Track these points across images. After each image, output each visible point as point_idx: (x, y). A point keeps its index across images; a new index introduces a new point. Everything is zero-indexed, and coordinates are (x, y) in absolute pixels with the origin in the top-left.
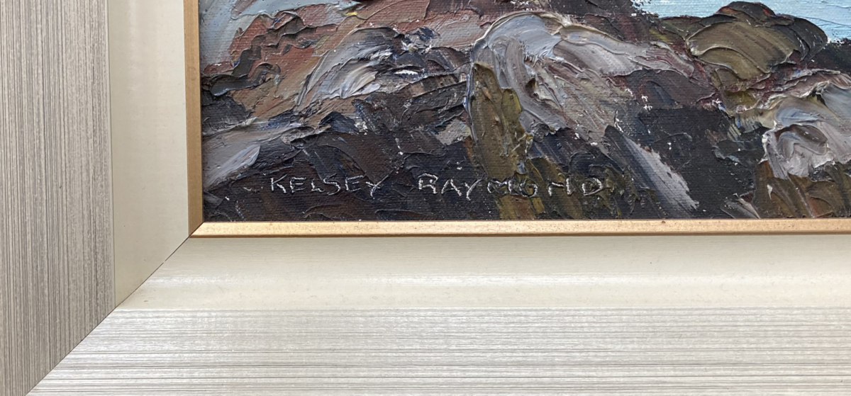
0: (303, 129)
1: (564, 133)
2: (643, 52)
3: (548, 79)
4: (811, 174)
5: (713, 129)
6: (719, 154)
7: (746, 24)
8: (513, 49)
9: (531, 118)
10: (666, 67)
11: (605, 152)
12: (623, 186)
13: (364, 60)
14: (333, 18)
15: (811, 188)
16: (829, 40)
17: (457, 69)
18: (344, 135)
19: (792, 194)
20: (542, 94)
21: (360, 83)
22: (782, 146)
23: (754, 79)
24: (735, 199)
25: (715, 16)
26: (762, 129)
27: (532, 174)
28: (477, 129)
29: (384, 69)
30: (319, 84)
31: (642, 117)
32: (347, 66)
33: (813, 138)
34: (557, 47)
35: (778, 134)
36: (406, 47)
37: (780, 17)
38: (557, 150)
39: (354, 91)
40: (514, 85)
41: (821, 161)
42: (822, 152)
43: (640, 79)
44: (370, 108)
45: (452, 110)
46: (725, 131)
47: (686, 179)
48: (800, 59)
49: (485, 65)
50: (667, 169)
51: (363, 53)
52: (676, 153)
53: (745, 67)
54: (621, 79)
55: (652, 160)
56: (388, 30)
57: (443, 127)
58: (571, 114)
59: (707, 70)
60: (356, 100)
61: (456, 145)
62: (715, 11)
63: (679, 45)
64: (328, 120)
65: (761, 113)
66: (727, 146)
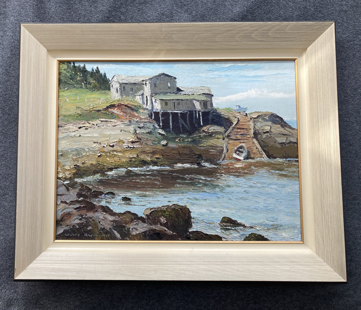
0: (70, 227)
1: (104, 228)
2: (114, 217)
3: (102, 221)
4: (136, 234)
5: (124, 228)
6: (124, 231)
7: (128, 214)
8: (97, 217)
9: (100, 226)
10: (117, 220)
11: (109, 231)
12: (112, 235)
13: (78, 218)
14: (74, 213)
15: (136, 236)
16: (139, 216)
17: (90, 219)
18: (75, 228)
19: (134, 237)
20: (101, 223)
21: (77, 221)
22: (132, 230)
23: (129, 221)
24: (126, 238)
25: (124, 213)
26: (130, 228)
27: (100, 234)
28: (92, 228)
29: (80, 219)
30: (72, 221)
31: (114, 226)
32: (76, 219)
33: (137, 229)
34: (103, 217)
35: (132, 229)
36: (83, 216)
37: (132, 213)
38: (103, 230)
39: (76, 222)
40: (97, 222)
41: (137, 233)
42: (138, 231)
43: (114, 221)
44: (78, 225)
45: (89, 225)
46: (125, 228)
47: (120, 235)
48: (135, 219)
49: (94, 219)
50: (117, 233)
51: (78, 217)
52: (118, 231)
53: (128, 220)
54: (112, 221)
55: (115, 232)
56: (81, 214)
57: (88, 227)
58: (105, 226)
59: (123, 220)
60: (77, 224)
61: (90, 230)
62: (124, 212)
63: (119, 217)
64: (73, 226)
65: (130, 226)
66: (125, 230)
